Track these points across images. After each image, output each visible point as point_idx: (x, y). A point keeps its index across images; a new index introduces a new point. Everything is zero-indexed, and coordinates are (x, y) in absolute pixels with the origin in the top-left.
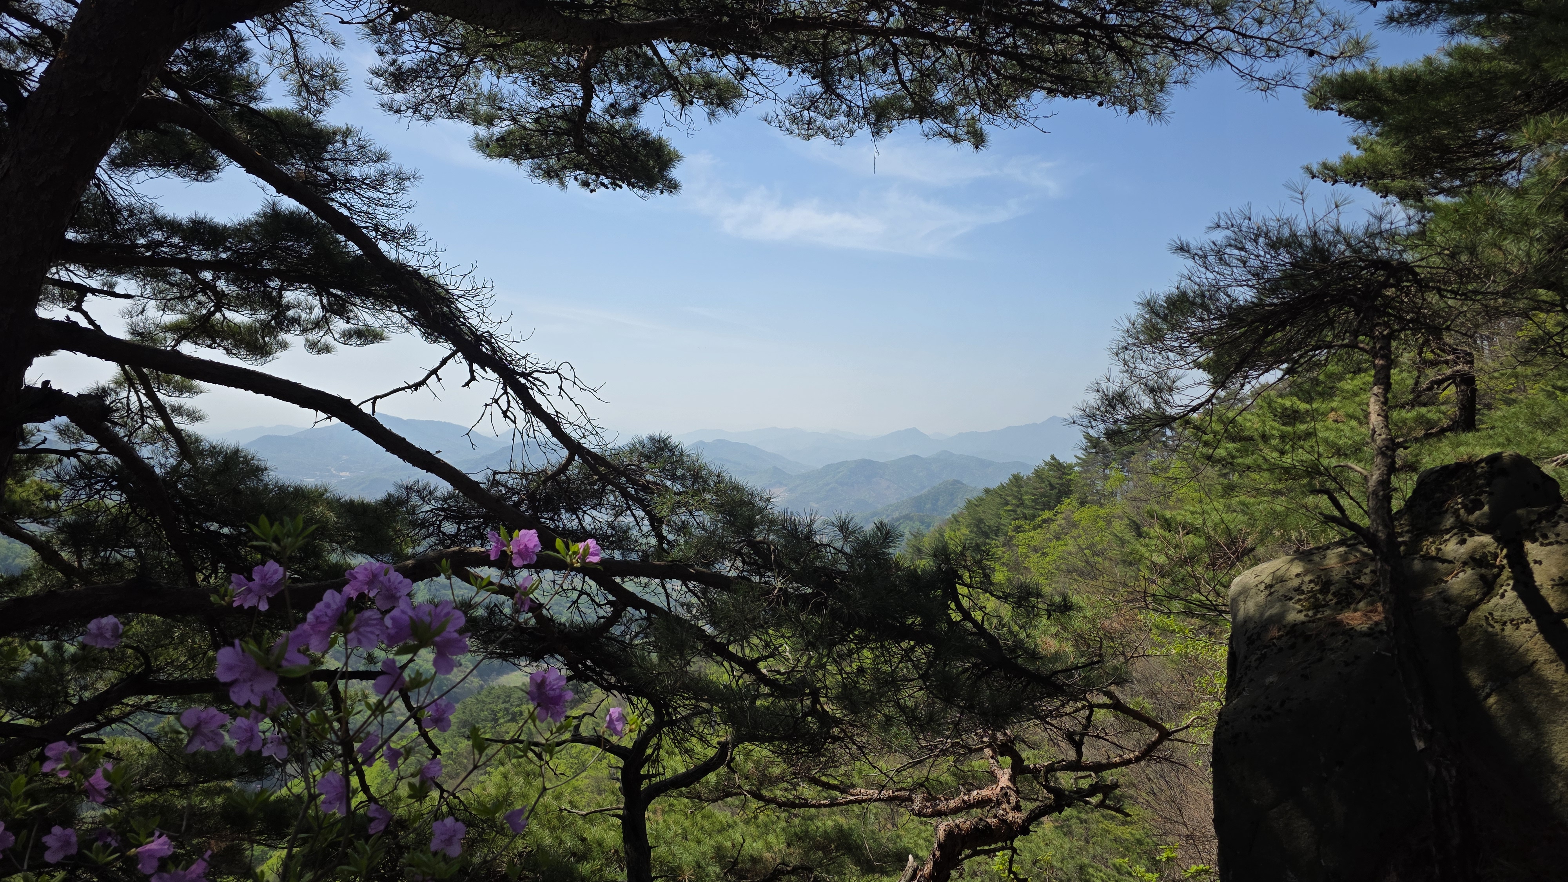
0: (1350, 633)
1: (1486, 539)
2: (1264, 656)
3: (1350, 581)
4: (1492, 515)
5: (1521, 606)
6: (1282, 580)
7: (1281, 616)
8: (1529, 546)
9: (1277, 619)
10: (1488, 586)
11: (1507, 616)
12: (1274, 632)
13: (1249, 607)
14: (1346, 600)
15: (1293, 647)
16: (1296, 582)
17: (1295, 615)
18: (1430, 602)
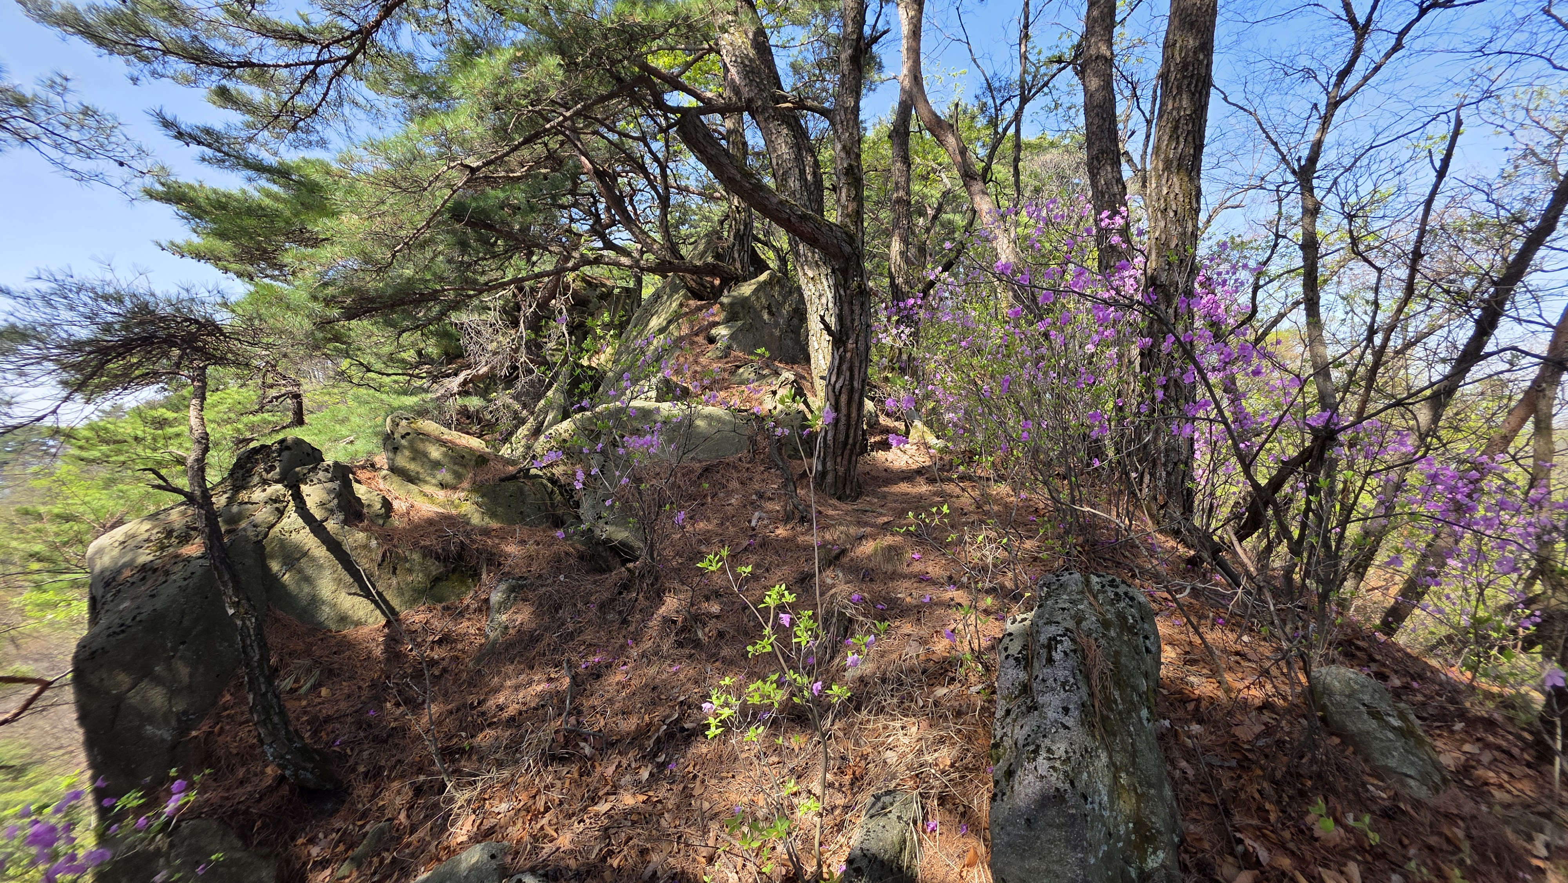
0: (188, 560)
1: (279, 486)
2: (119, 591)
3: (188, 527)
4: (281, 473)
5: (300, 520)
6: (133, 536)
7: (132, 561)
8: (303, 487)
9: (129, 564)
10: (281, 513)
11: (292, 527)
12: (127, 573)
13: (105, 561)
14: (185, 539)
15: (143, 579)
16: (146, 536)
17: (145, 557)
18: (245, 530)
